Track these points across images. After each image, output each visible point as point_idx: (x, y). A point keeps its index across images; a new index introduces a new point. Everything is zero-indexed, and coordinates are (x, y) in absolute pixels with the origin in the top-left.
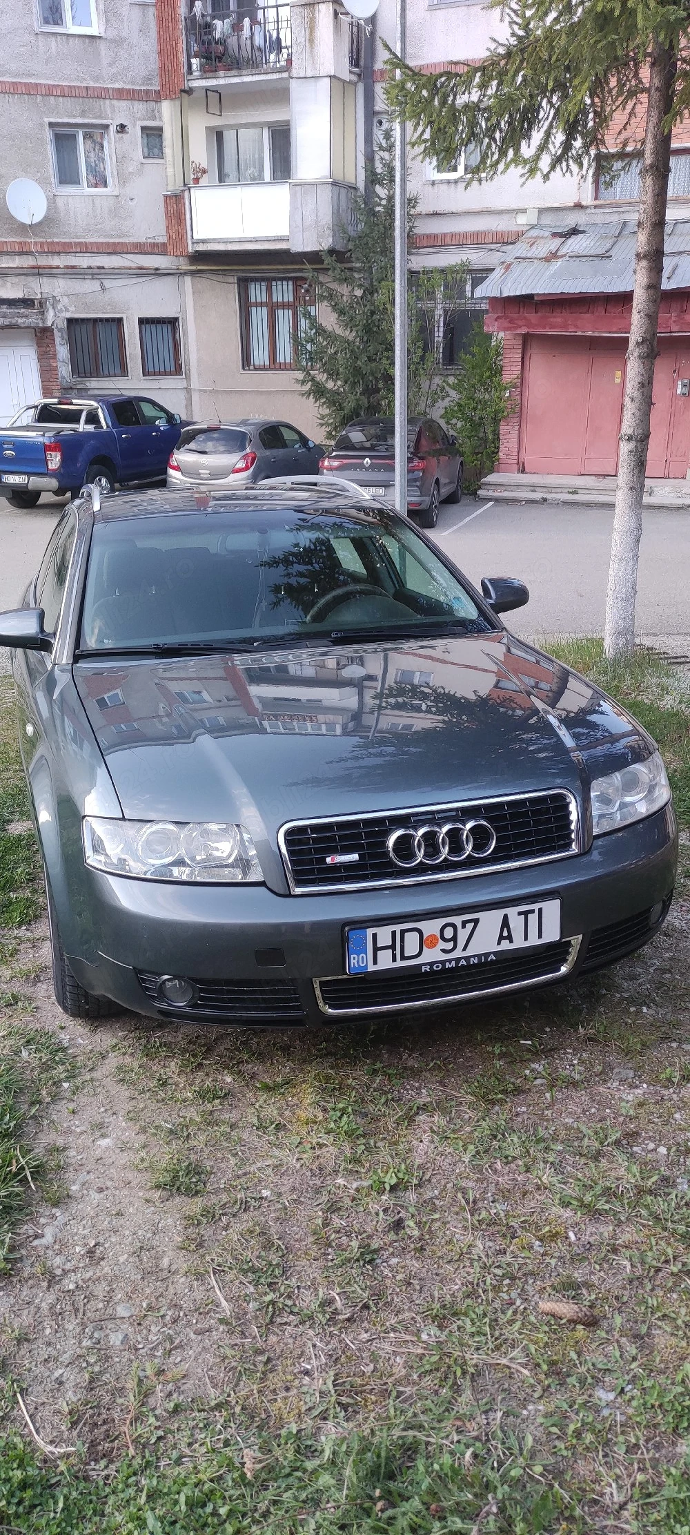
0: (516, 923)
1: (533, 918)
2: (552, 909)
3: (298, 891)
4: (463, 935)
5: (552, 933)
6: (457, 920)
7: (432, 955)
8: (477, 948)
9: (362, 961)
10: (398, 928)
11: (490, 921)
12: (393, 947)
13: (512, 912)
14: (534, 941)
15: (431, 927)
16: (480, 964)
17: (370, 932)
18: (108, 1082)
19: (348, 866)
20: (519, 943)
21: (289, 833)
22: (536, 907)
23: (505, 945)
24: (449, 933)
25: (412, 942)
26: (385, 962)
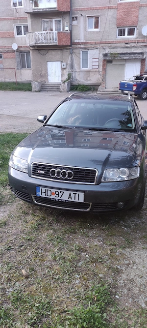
0: (73, 195)
1: (77, 196)
2: (82, 195)
3: (32, 176)
4: (60, 194)
5: (82, 200)
6: (59, 191)
7: (53, 197)
8: (62, 198)
9: (38, 193)
10: (46, 189)
11: (67, 193)
12: (45, 192)
13: (72, 193)
14: (76, 200)
15: (54, 191)
16: (64, 202)
17: (41, 188)
19: (42, 174)
20: (73, 200)
21: (34, 164)
22: (78, 193)
23: (70, 200)
24: (57, 193)
25: (49, 193)
26: (43, 195)
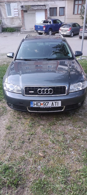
0: (54, 103)
1: (57, 103)
2: (60, 102)
3: (25, 95)
4: (46, 104)
5: (60, 105)
6: (46, 102)
7: (42, 106)
8: (48, 106)
9: (32, 106)
10: (37, 102)
11: (50, 103)
12: (37, 104)
13: (54, 102)
14: (57, 106)
15: (42, 102)
16: (49, 108)
17: (33, 102)
18: (9, 114)
19: (32, 93)
20: (55, 106)
21: (25, 88)
22: (57, 102)
23: (53, 106)
24: (44, 103)
25: (39, 104)
26: (35, 106)
